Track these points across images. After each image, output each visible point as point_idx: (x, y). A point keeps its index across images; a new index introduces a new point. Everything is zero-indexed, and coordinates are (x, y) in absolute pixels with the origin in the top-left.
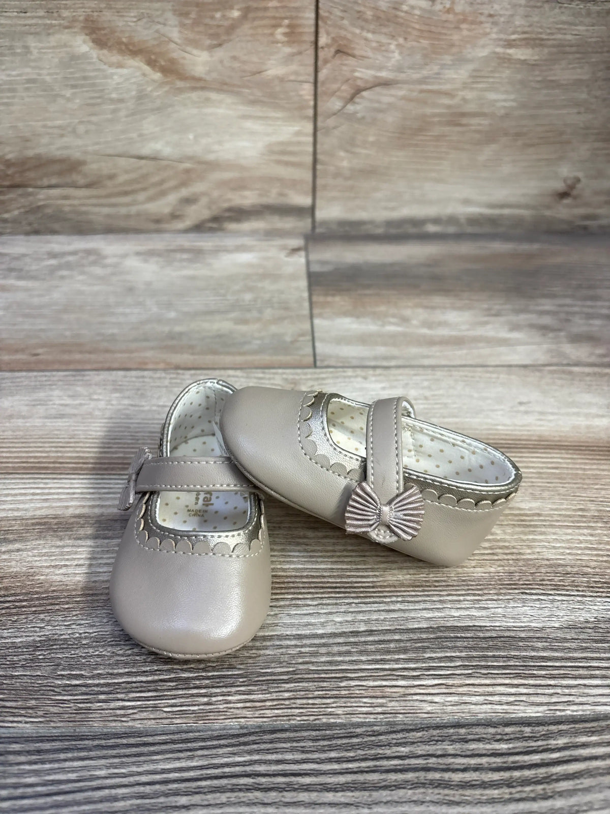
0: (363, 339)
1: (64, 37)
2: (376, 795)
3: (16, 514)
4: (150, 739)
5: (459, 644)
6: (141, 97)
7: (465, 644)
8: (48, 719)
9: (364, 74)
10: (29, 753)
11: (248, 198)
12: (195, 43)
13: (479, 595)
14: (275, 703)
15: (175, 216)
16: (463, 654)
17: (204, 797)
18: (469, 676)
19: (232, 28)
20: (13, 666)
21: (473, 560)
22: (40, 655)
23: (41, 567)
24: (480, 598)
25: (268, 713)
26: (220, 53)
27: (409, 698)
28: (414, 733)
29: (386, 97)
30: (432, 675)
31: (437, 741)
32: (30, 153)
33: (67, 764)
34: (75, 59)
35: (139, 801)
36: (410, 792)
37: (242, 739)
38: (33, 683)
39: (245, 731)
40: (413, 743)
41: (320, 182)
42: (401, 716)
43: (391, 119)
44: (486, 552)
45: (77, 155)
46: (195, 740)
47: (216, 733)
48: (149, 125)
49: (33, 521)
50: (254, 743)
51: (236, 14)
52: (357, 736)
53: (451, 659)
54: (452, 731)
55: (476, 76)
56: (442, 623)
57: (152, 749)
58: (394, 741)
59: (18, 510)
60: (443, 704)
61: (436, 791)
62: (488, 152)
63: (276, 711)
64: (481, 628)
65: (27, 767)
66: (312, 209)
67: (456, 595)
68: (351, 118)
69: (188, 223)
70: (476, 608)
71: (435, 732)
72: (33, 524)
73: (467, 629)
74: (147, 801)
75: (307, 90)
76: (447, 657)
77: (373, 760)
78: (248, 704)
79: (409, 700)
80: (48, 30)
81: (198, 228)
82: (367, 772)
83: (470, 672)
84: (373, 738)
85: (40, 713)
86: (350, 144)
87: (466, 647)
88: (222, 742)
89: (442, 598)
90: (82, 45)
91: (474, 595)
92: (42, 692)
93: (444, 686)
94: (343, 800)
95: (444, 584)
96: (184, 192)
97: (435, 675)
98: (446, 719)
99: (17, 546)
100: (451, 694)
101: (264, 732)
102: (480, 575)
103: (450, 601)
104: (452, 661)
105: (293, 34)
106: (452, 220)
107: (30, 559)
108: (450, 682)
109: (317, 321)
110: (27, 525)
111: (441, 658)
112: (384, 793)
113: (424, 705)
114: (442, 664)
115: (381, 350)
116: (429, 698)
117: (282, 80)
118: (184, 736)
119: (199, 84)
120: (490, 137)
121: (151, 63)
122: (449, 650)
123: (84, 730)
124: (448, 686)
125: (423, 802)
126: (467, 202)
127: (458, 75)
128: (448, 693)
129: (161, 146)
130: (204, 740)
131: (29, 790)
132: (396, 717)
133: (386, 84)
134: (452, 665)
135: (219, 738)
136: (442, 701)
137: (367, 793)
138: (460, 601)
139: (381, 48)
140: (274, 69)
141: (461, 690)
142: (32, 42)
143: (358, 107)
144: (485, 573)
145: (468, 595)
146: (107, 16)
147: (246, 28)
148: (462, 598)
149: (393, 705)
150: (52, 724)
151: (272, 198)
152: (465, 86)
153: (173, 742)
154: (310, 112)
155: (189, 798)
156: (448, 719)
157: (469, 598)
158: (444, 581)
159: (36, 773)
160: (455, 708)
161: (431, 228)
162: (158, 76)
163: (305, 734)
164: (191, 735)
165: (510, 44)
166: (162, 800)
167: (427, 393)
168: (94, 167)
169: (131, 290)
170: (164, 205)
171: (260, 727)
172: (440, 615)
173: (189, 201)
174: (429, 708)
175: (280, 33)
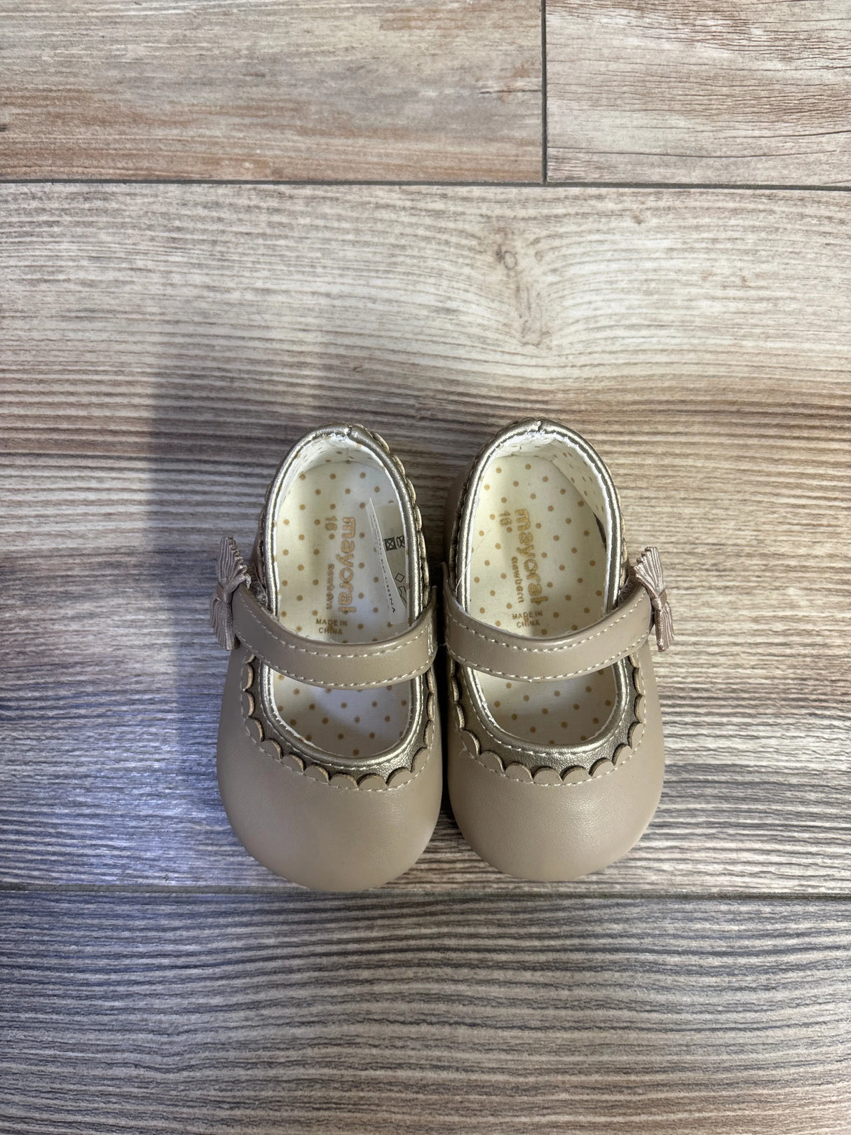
2: (578, 976)
3: (71, 544)
4: (320, 905)
7: (716, 791)
10: (181, 916)
13: (750, 716)
14: (467, 865)
16: (710, 806)
17: (388, 971)
18: (710, 837)
21: (755, 654)
24: (750, 720)
25: (458, 877)
27: (633, 864)
30: (665, 834)
31: (657, 918)
33: (230, 930)
35: (316, 974)
36: (617, 975)
37: (428, 909)
39: (431, 899)
40: (629, 920)
42: (619, 886)
44: (777, 640)
46: (374, 907)
47: (397, 900)
49: (99, 559)
50: (443, 913)
52: (564, 909)
53: (693, 813)
56: (691, 758)
57: (324, 915)
58: (607, 917)
59: (71, 535)
60: (672, 874)
61: (647, 975)
63: (468, 876)
64: (742, 769)
65: (185, 934)
67: (718, 714)
70: (741, 737)
71: (656, 908)
73: (723, 768)
74: (326, 974)
76: (689, 809)
77: (579, 937)
78: (434, 866)
79: (632, 867)
82: (571, 951)
83: (714, 831)
84: (582, 913)
87: (715, 796)
88: (405, 911)
89: (697, 719)
91: (744, 715)
93: (678, 850)
94: (541, 980)
95: (705, 695)
97: (669, 834)
99: (87, 606)
100: (684, 860)
101: (454, 901)
102: (759, 681)
103: (709, 724)
104: (694, 816)
108: (686, 844)
110: (91, 567)
111: (682, 810)
112: (588, 974)
113: (648, 873)
114: (681, 820)
115: (679, 129)
116: (656, 865)
118: (360, 902)
122: (693, 800)
124: (682, 850)
125: (629, 987)
128: (681, 860)
130: (383, 907)
131: (193, 960)
132: (613, 888)
134: (693, 820)
135: (401, 906)
136: (672, 869)
137: (569, 974)
138: (721, 724)
141: (697, 855)
144: (766, 678)
145: (734, 715)
148: (725, 720)
149: (612, 873)
153: (348, 909)
155: (372, 971)
157: (735, 720)
158: (706, 690)
159: (195, 940)
160: (686, 878)
163: (503, 905)
164: (368, 902)
166: (342, 972)
171: (449, 894)
172: (690, 745)
174: (654, 878)
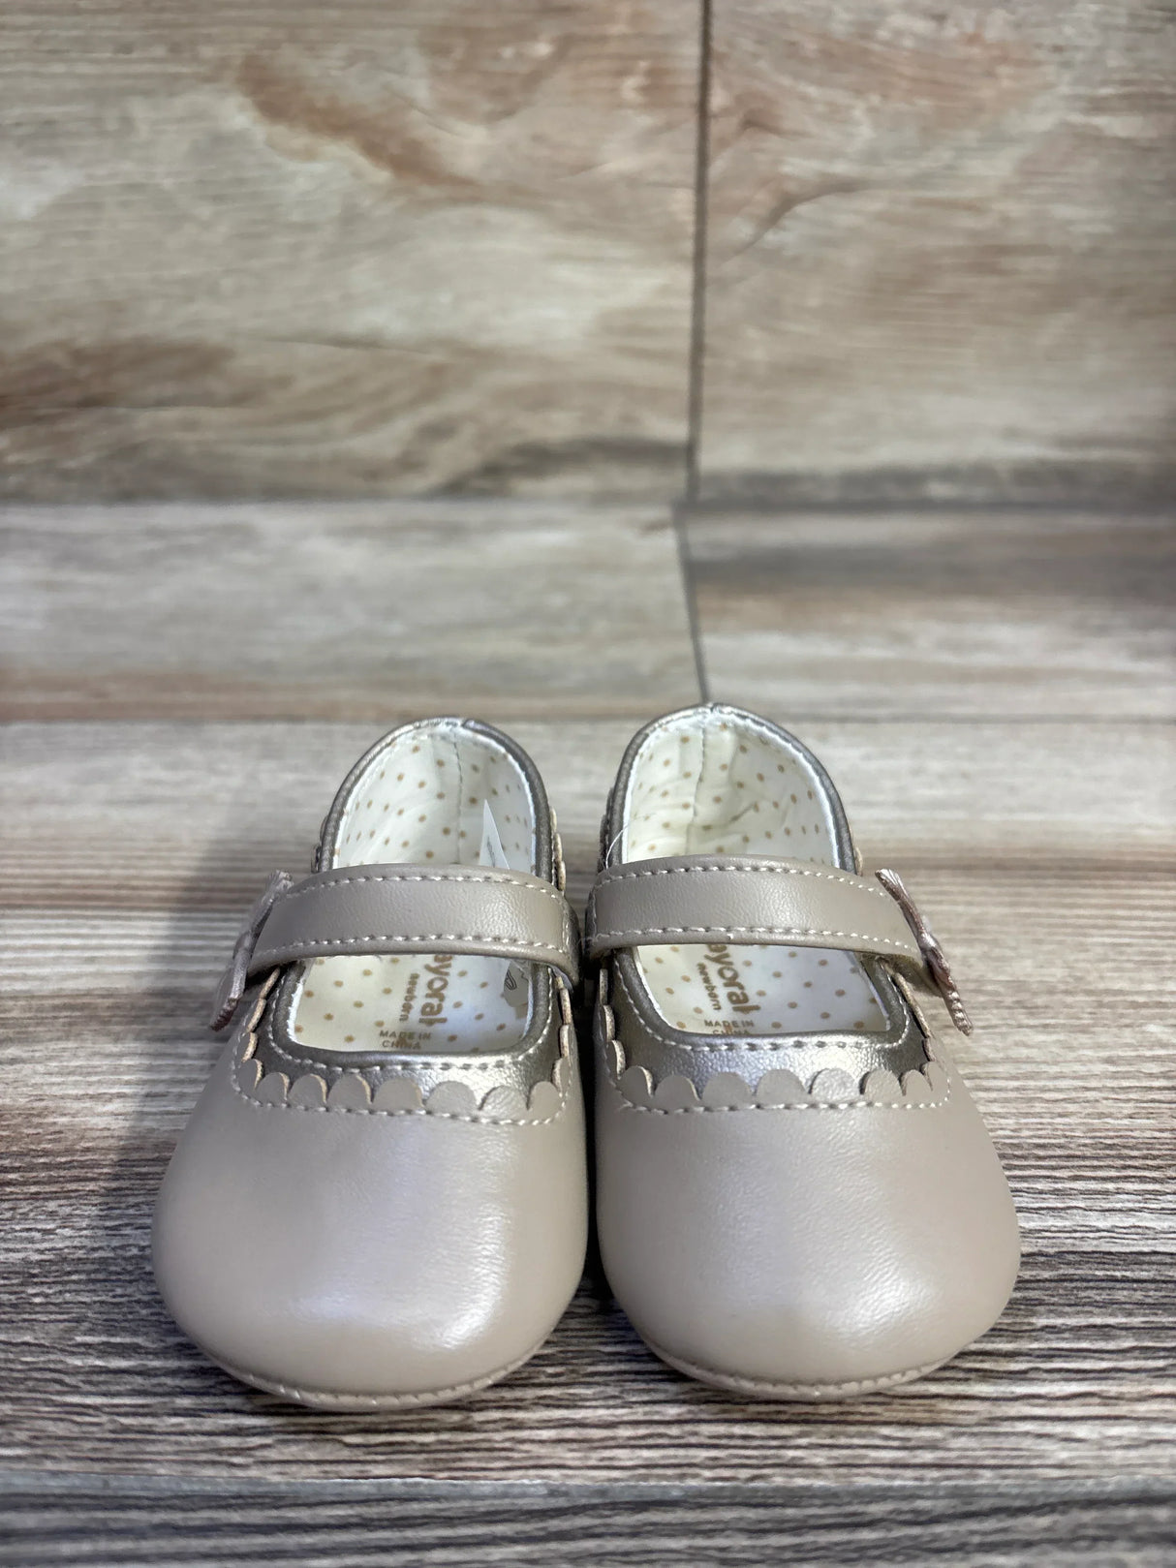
0: (812, 670)
1: (202, 98)
3: (19, 986)
4: (303, 1515)
5: (1121, 1296)
6: (350, 218)
7: (1138, 1296)
8: (39, 1451)
9: (799, 167)
11: (559, 426)
12: (461, 110)
13: (1154, 1180)
14: (642, 1431)
15: (409, 463)
16: (1136, 1321)
19: (535, 78)
21: (1128, 1101)
22: (35, 1295)
23: (62, 1098)
24: (1157, 1187)
25: (624, 1456)
26: (511, 129)
27: (1005, 1427)
28: (1029, 1519)
29: (846, 214)
30: (1060, 1370)
31: (1095, 1539)
32: (126, 334)
34: (220, 142)
37: (555, 1524)
38: (12, 1361)
39: (562, 1502)
40: (1028, 1545)
41: (708, 392)
42: (988, 1473)
43: (854, 259)
44: (1156, 1084)
45: (215, 337)
46: (427, 1520)
47: (482, 1506)
48: (363, 275)
49: (57, 1002)
50: (589, 1534)
51: (543, 49)
52: (872, 1524)
53: (1104, 1331)
54: (1131, 1513)
55: (1030, 171)
56: (1068, 1244)
57: (309, 1539)
58: (976, 1539)
59: (24, 978)
60: (1100, 1444)
62: (1055, 328)
63: (646, 1453)
66: (689, 451)
67: (1094, 1178)
68: (773, 257)
69: (434, 477)
70: (1152, 1211)
71: (1088, 1516)
72: (55, 1008)
73: (1136, 1259)
75: (682, 202)
76: (1095, 1326)
78: (570, 1433)
79: (1006, 1434)
80: (172, 85)
81: (455, 489)
83: (1161, 1363)
84: (915, 1531)
85: (21, 1436)
86: (769, 312)
87: (1141, 1304)
88: (500, 1529)
89: (1059, 1186)
90: (237, 114)
91: (1142, 1179)
92: (31, 1384)
93: (1097, 1400)
95: (1059, 1152)
96: (429, 413)
97: (1068, 1371)
98: (1113, 1482)
99: (12, 1051)
100: (1117, 1418)
101: (615, 1506)
102: (1148, 1134)
103: (1082, 1193)
104: (1108, 1337)
105: (657, 89)
106: (981, 473)
107: (38, 1079)
108: (1111, 1388)
109: (709, 641)
110: (40, 1009)
111: (1080, 1328)
113: (1046, 1446)
114: (1084, 1345)
115: (852, 689)
116: (1059, 1429)
117: (632, 181)
118: (397, 1510)
119: (465, 191)
120: (1059, 296)
121: (373, 150)
122: (1096, 1310)
123: (129, 1484)
124: (1106, 1399)
126: (1012, 434)
127: (994, 169)
128: (1108, 1418)
129: (386, 318)
130: (449, 1521)
132: (975, 1477)
133: (845, 187)
134: (1111, 1345)
135: (491, 1517)
136: (1095, 1436)
138: (1106, 1192)
139: (836, 115)
140: (619, 160)
141: (1142, 1409)
142: (139, 110)
143: (788, 236)
144: (1161, 1131)
145: (1126, 1178)
146: (289, 56)
147: (562, 79)
148: (1111, 1186)
149: (961, 1446)
150: (49, 1465)
151: (609, 424)
152: (1007, 190)
153: (366, 1524)
154: (688, 247)
156: (1119, 1483)
157: (1129, 1186)
158: (1060, 1146)
160: (1133, 1453)
161: (938, 490)
162: (382, 176)
163: (728, 1514)
164: (415, 1508)
165: (1097, 106)
167: (966, 766)
168: (249, 362)
169: (312, 588)
170: (386, 441)
171: (602, 1492)
172: (1060, 1223)
173: (438, 431)
174: (1063, 1455)
175: (630, 87)
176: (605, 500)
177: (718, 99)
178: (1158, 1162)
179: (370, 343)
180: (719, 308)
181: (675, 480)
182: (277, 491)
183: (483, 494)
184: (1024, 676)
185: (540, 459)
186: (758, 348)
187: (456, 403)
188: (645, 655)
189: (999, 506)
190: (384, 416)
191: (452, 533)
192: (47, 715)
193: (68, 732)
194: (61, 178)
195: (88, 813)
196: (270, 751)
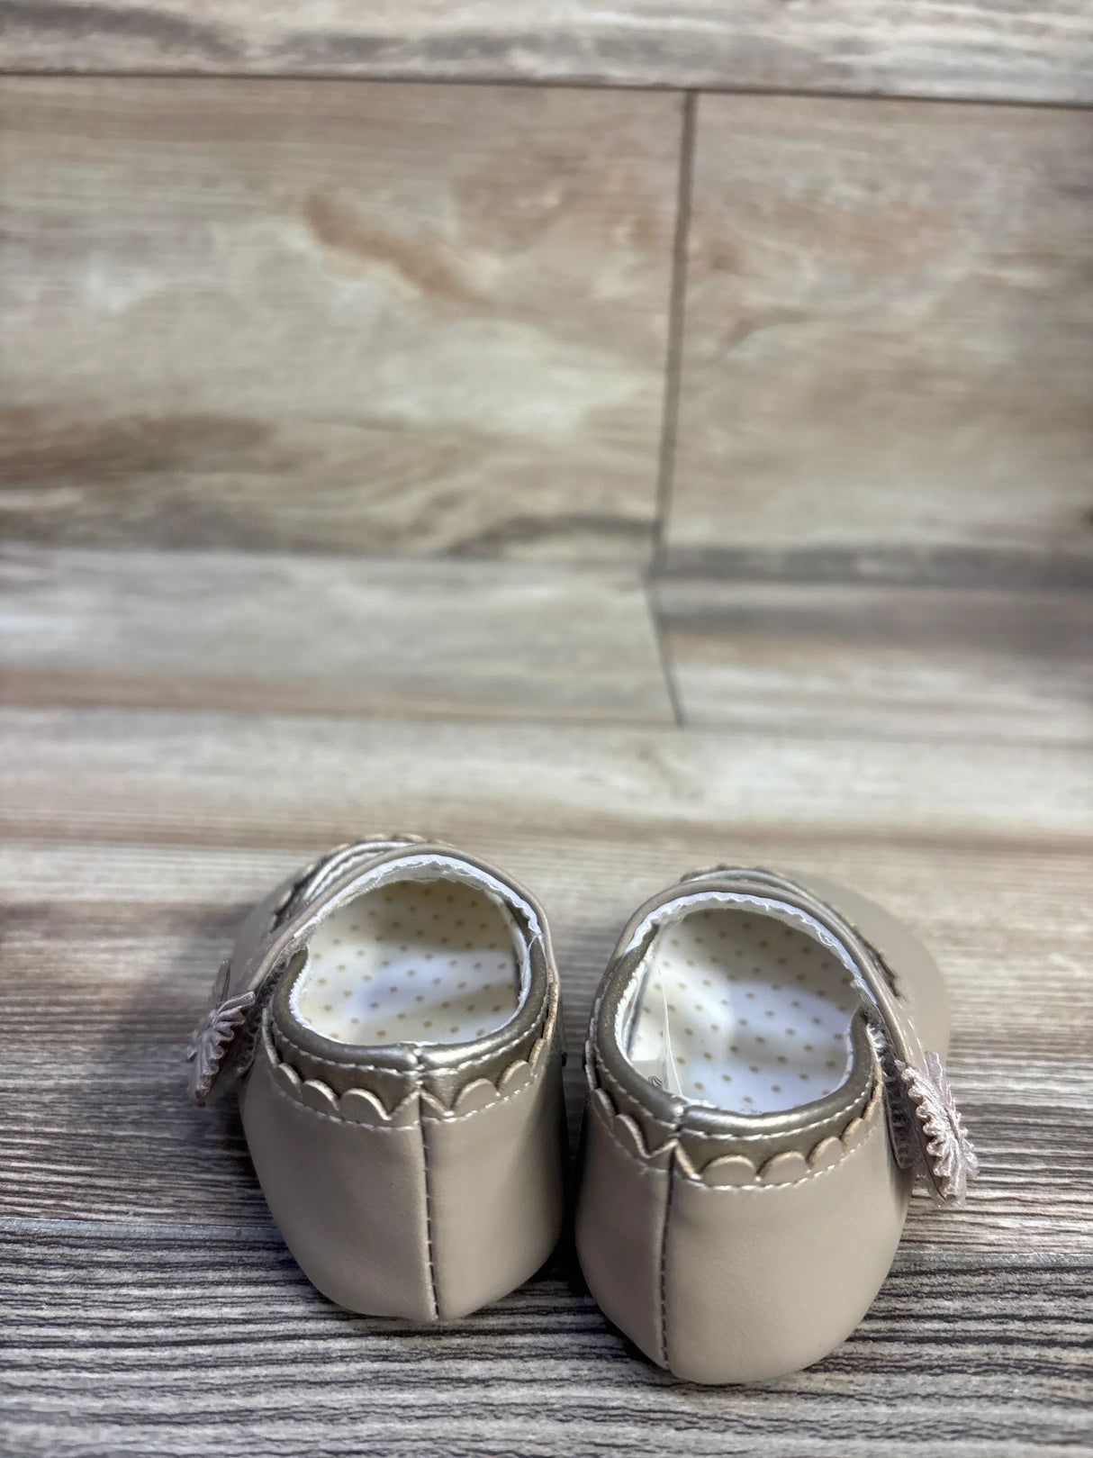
0: (767, 697)
2: (901, 1382)
3: (130, 898)
5: (1034, 1135)
6: (384, 321)
7: (1047, 1135)
8: (183, 1211)
9: (757, 299)
10: (139, 1266)
11: (547, 502)
12: (481, 243)
13: (1058, 1060)
15: (420, 528)
16: (1047, 1152)
17: (520, 1365)
18: (1066, 1188)
19: (543, 221)
20: (115, 1121)
21: (1036, 1005)
22: (170, 1106)
24: (1060, 1064)
26: (523, 260)
28: (968, 1278)
29: (795, 337)
30: (987, 1182)
31: (1019, 1293)
32: (190, 410)
33: (221, 1290)
34: (282, 261)
35: (377, 1366)
36: (976, 1380)
38: (155, 1150)
40: (968, 1294)
41: (678, 478)
42: (933, 1246)
43: (800, 374)
44: (1058, 995)
45: (262, 415)
48: (393, 369)
51: (551, 199)
53: (1022, 1158)
54: (1047, 1276)
55: (944, 313)
56: (991, 1100)
58: (927, 1289)
59: (133, 891)
60: (1021, 1232)
61: (1033, 1380)
62: (964, 439)
64: (1075, 1113)
65: (136, 1292)
67: (1010, 1057)
68: (735, 371)
69: (441, 540)
70: (1056, 1080)
71: (1012, 1278)
73: (1046, 1112)
74: (396, 1366)
75: (660, 323)
76: (1013, 1154)
77: (884, 1318)
79: (947, 1222)
81: (460, 551)
82: (875, 1340)
83: (1067, 1181)
85: (166, 1200)
86: (729, 415)
87: (1049, 1141)
89: (982, 1060)
90: (298, 238)
91: (1049, 1059)
92: (172, 1165)
93: (1017, 1203)
94: (828, 1387)
95: (981, 1038)
96: (441, 486)
97: (993, 1182)
98: (1032, 1255)
99: (128, 942)
100: (1033, 1215)
102: (1053, 1028)
103: (1002, 1066)
104: (1024, 1162)
105: (643, 234)
106: (903, 554)
108: (1028, 1196)
109: (679, 673)
111: (1002, 1155)
112: (920, 1379)
113: (977, 1230)
114: (1006, 1166)
115: (801, 712)
116: (988, 1220)
117: (620, 305)
119: (481, 305)
121: (409, 272)
122: (1014, 1144)
124: (1023, 1202)
125: (1007, 1400)
126: (930, 522)
128: (1027, 1214)
129: (409, 404)
131: (138, 1333)
132: (924, 1248)
133: (793, 317)
134: (1026, 1167)
136: (1017, 1226)
137: (881, 1378)
138: (1019, 1067)
139: (786, 262)
140: (610, 287)
141: (1053, 1210)
142: (220, 233)
143: (749, 352)
144: (1063, 1026)
145: (1036, 1058)
146: (346, 196)
147: (566, 224)
148: (1023, 1063)
150: (191, 1220)
151: (590, 501)
152: (926, 326)
154: (663, 359)
155: (488, 1364)
156: (1035, 1257)
157: (1038, 1063)
158: (982, 1034)
159: (153, 1303)
160: (1046, 1238)
161: (868, 567)
162: (411, 291)
166: (428, 1365)
168: (289, 437)
169: (342, 621)
170: (402, 508)
172: (983, 1086)
173: (446, 502)
174: (992, 1237)
175: (621, 232)
176: (585, 565)
177: (694, 244)
178: (1059, 1047)
179: (395, 426)
180: (690, 409)
181: (645, 550)
182: (308, 545)
183: (482, 557)
184: (944, 708)
185: (531, 529)
186: (718, 443)
187: (464, 479)
188: (627, 680)
189: (919, 581)
190: (401, 488)
191: (456, 585)
192: (128, 705)
193: (147, 718)
194: (147, 282)
195: (170, 776)
196: (319, 738)
